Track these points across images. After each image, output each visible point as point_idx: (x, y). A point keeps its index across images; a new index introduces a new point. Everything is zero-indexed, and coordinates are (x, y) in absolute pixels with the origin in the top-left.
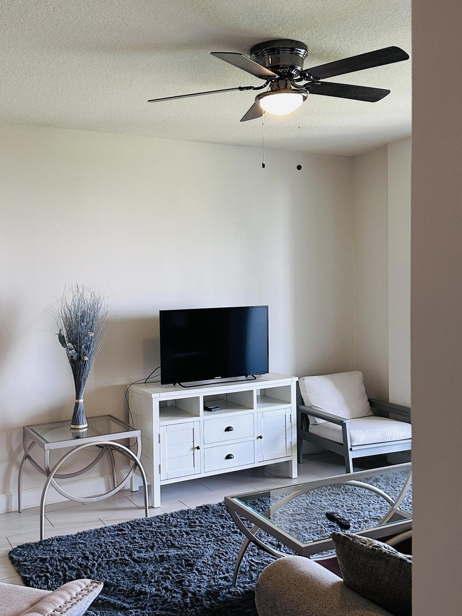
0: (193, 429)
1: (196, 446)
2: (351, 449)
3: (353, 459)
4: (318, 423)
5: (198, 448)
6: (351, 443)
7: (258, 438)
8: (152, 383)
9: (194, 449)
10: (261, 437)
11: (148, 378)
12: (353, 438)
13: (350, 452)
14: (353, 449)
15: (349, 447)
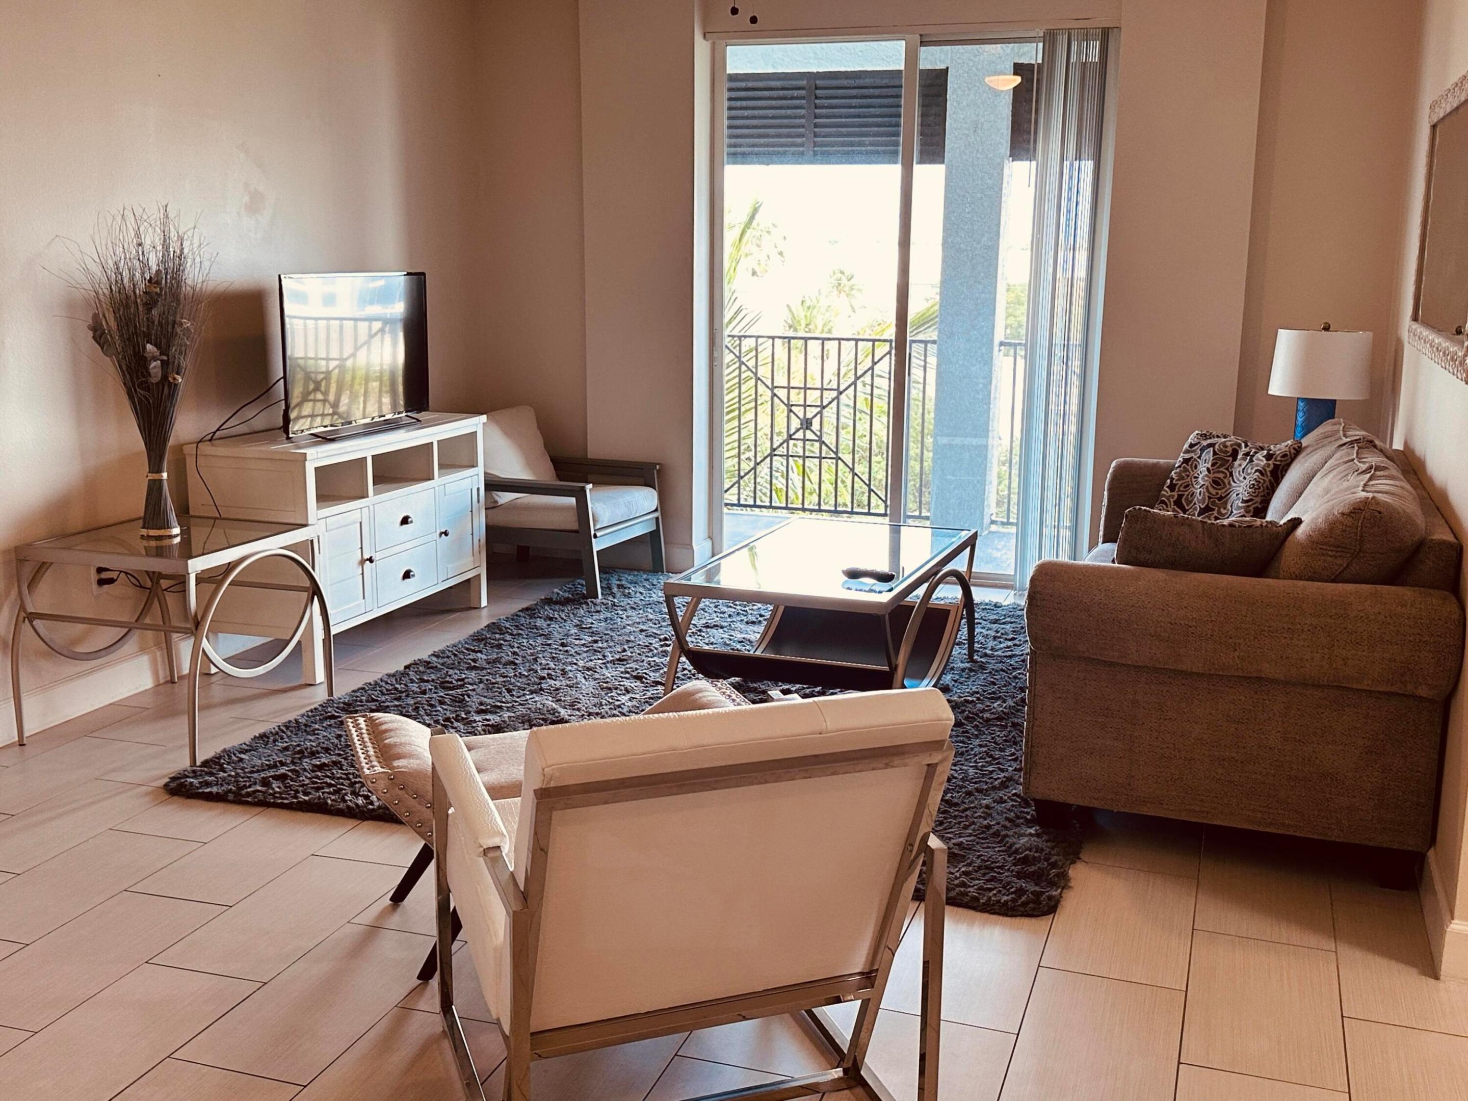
0: (361, 523)
1: (366, 556)
2: (595, 536)
3: (597, 552)
4: (499, 504)
5: (371, 560)
6: (594, 525)
7: (441, 534)
8: (231, 439)
9: (362, 562)
10: (446, 533)
11: (218, 430)
12: (596, 515)
13: (593, 540)
14: (598, 534)
15: (593, 532)
